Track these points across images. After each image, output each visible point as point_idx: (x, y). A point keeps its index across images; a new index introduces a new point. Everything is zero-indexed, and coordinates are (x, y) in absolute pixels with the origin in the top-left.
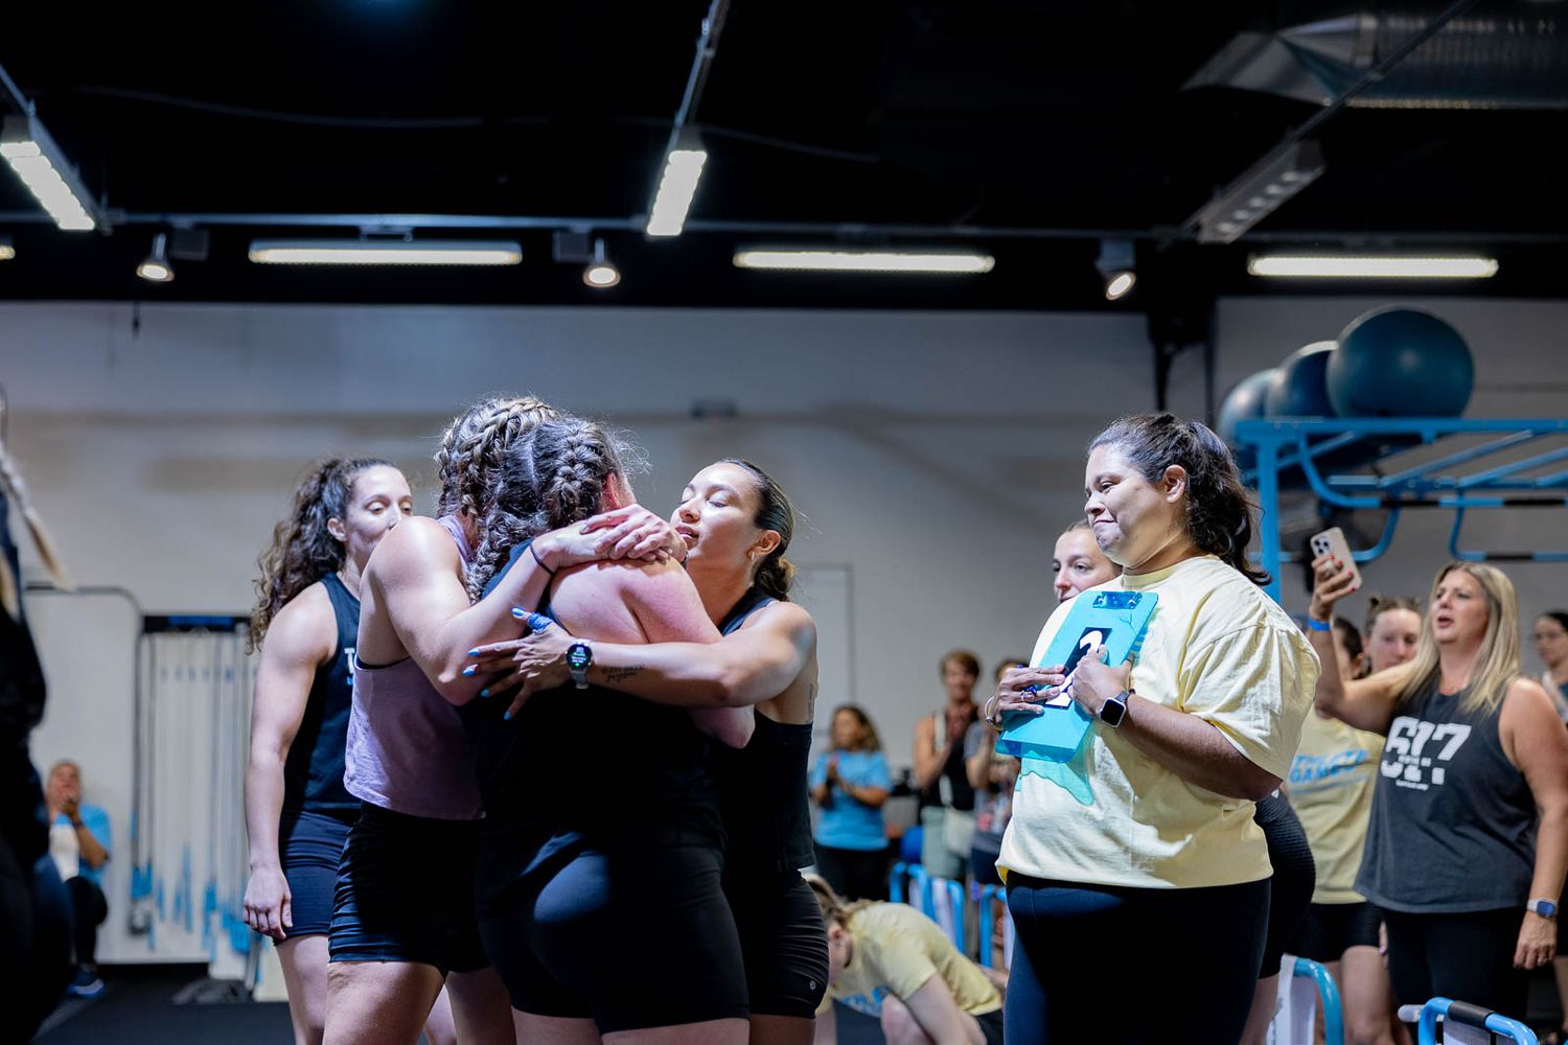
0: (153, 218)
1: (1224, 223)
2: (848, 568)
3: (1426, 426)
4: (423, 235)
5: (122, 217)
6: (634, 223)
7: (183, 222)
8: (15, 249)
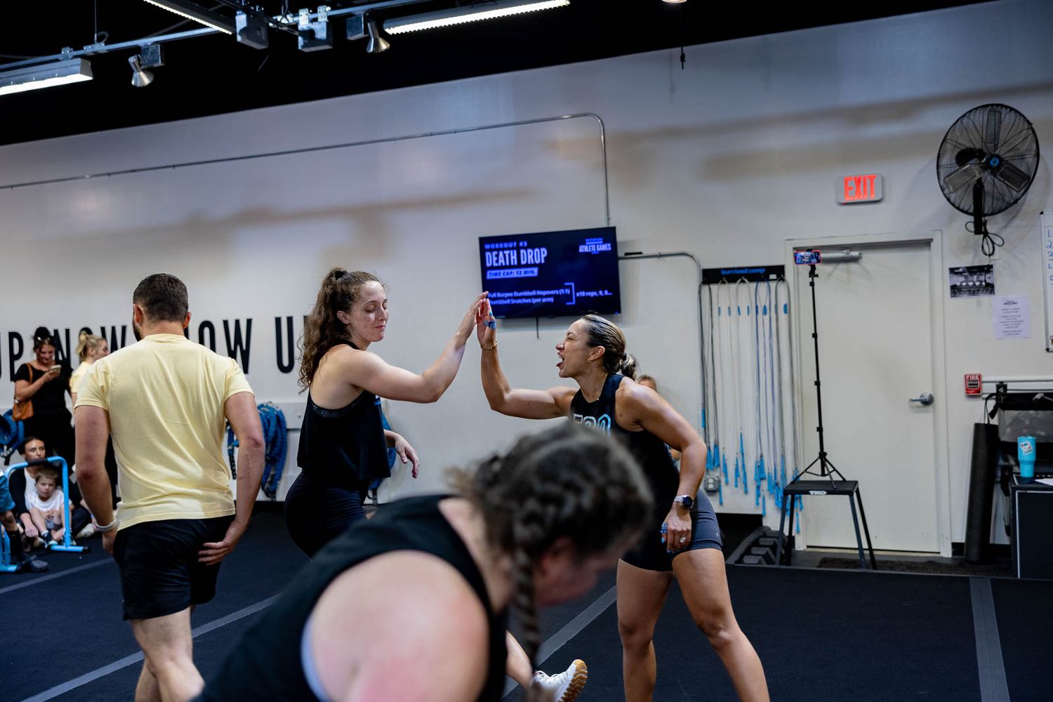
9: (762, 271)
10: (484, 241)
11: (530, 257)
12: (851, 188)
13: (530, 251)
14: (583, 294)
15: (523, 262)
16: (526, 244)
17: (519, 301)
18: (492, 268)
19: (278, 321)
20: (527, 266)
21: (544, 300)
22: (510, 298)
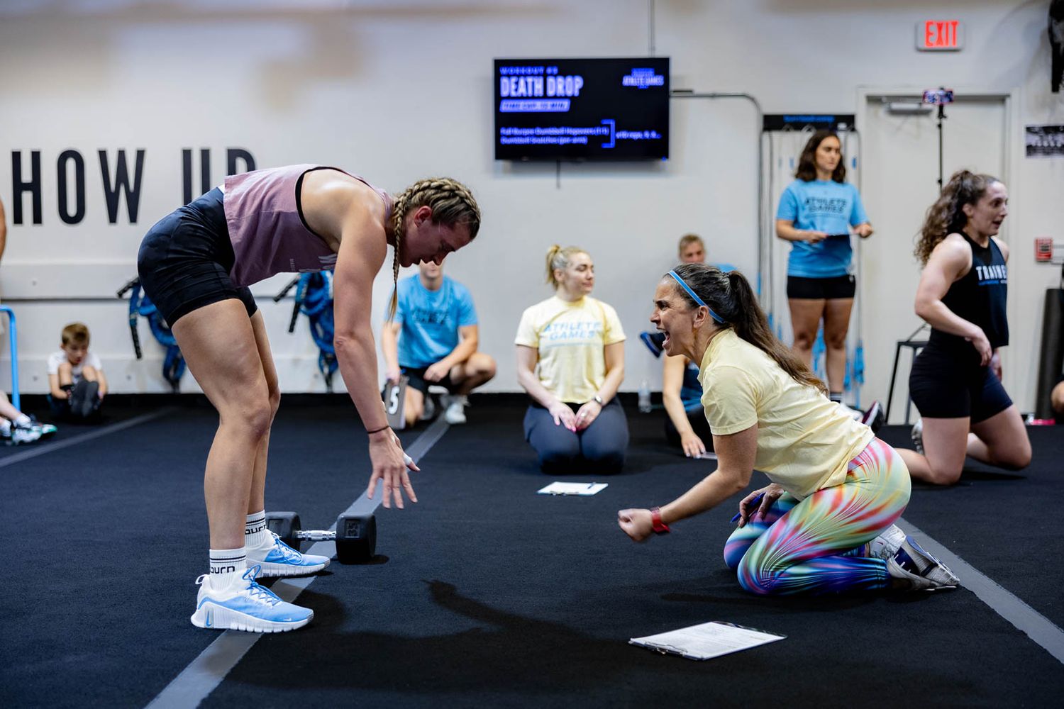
9: (831, 120)
10: (499, 64)
11: (560, 87)
12: (932, 34)
13: (560, 79)
14: (623, 135)
15: (551, 93)
16: (555, 71)
17: (542, 141)
18: (509, 98)
19: (187, 154)
20: (555, 97)
21: (575, 141)
22: (530, 136)
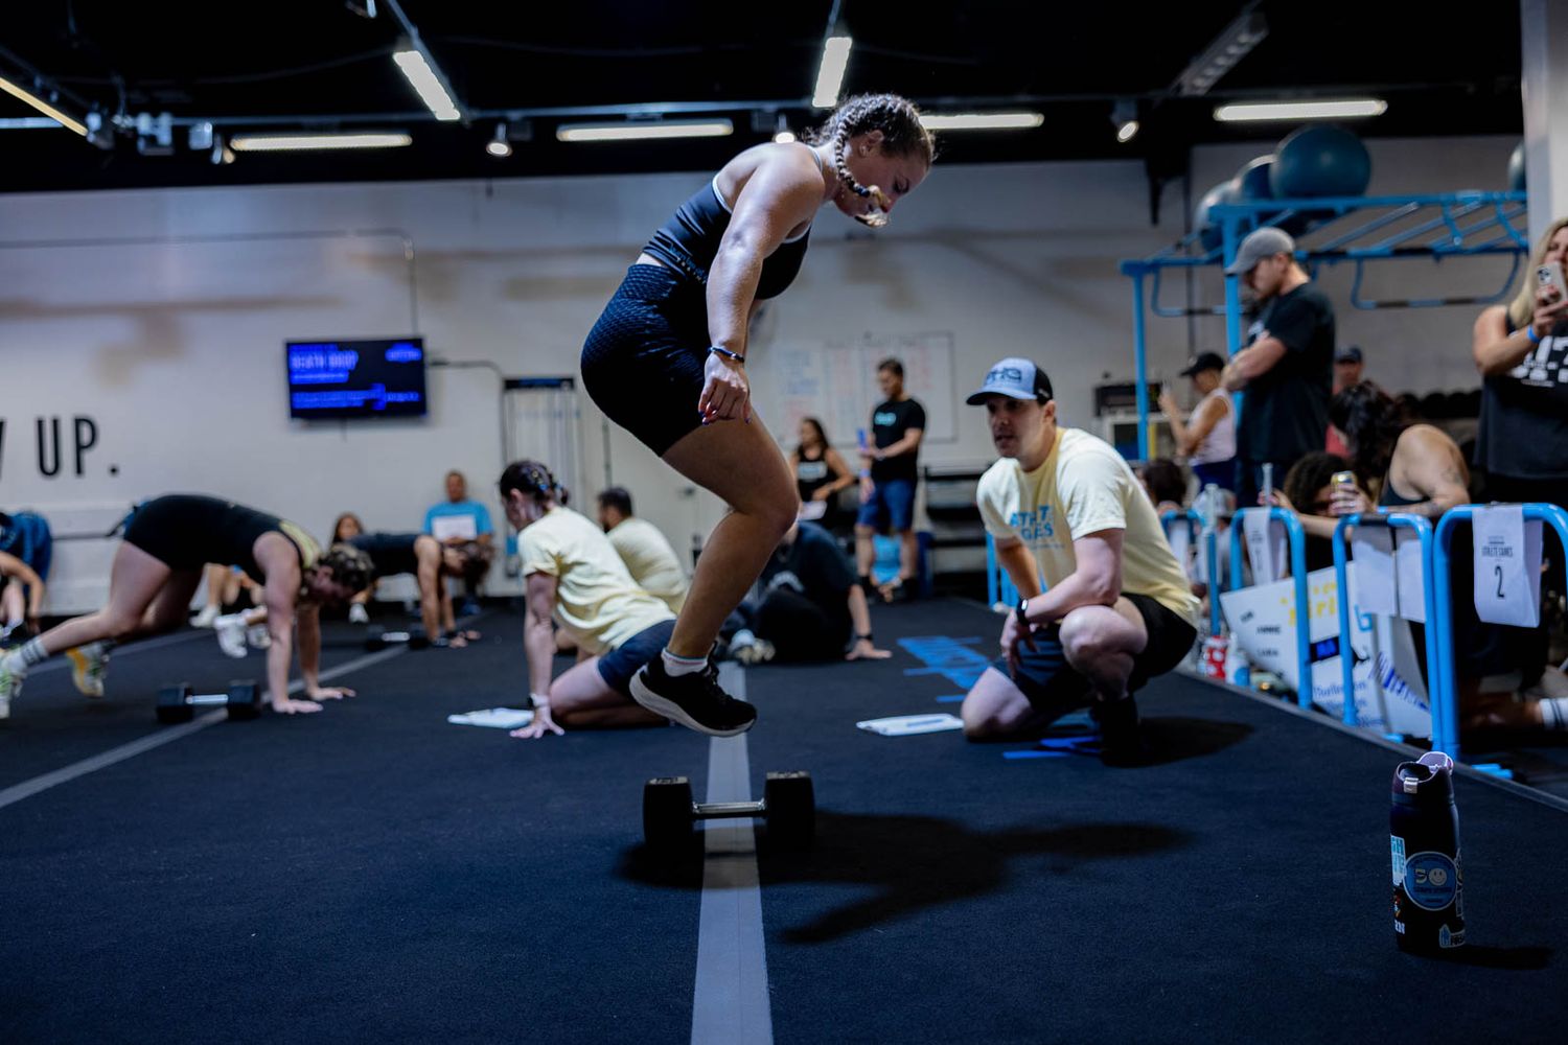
0: (494, 114)
1: (1198, 79)
2: (950, 335)
3: (1338, 204)
4: (669, 117)
5: (476, 114)
6: (803, 103)
7: (515, 115)
8: (412, 137)
9: (555, 381)
10: (290, 345)
11: (339, 361)
13: (339, 356)
14: (392, 397)
15: (332, 366)
16: (334, 349)
17: (328, 404)
18: (299, 371)
19: (40, 424)
20: (335, 370)
